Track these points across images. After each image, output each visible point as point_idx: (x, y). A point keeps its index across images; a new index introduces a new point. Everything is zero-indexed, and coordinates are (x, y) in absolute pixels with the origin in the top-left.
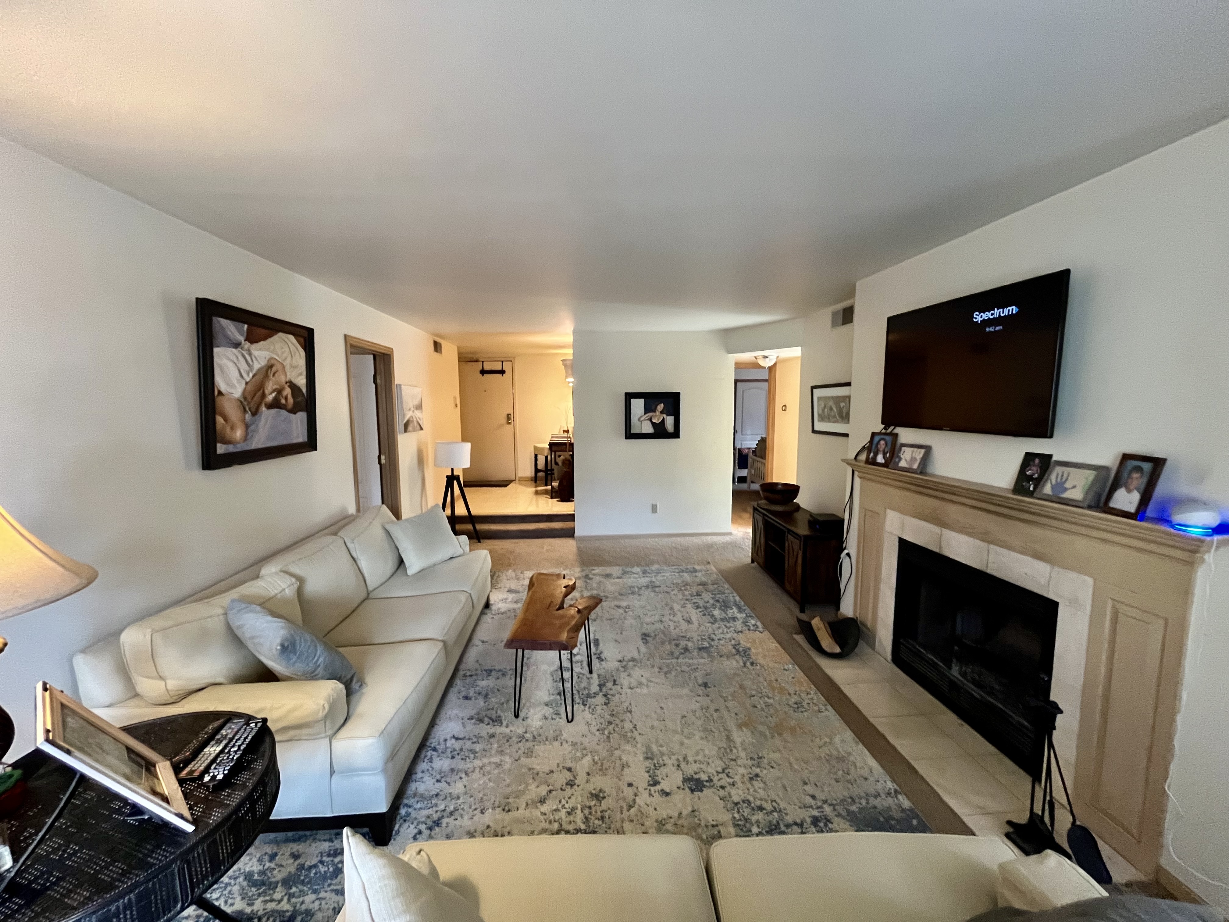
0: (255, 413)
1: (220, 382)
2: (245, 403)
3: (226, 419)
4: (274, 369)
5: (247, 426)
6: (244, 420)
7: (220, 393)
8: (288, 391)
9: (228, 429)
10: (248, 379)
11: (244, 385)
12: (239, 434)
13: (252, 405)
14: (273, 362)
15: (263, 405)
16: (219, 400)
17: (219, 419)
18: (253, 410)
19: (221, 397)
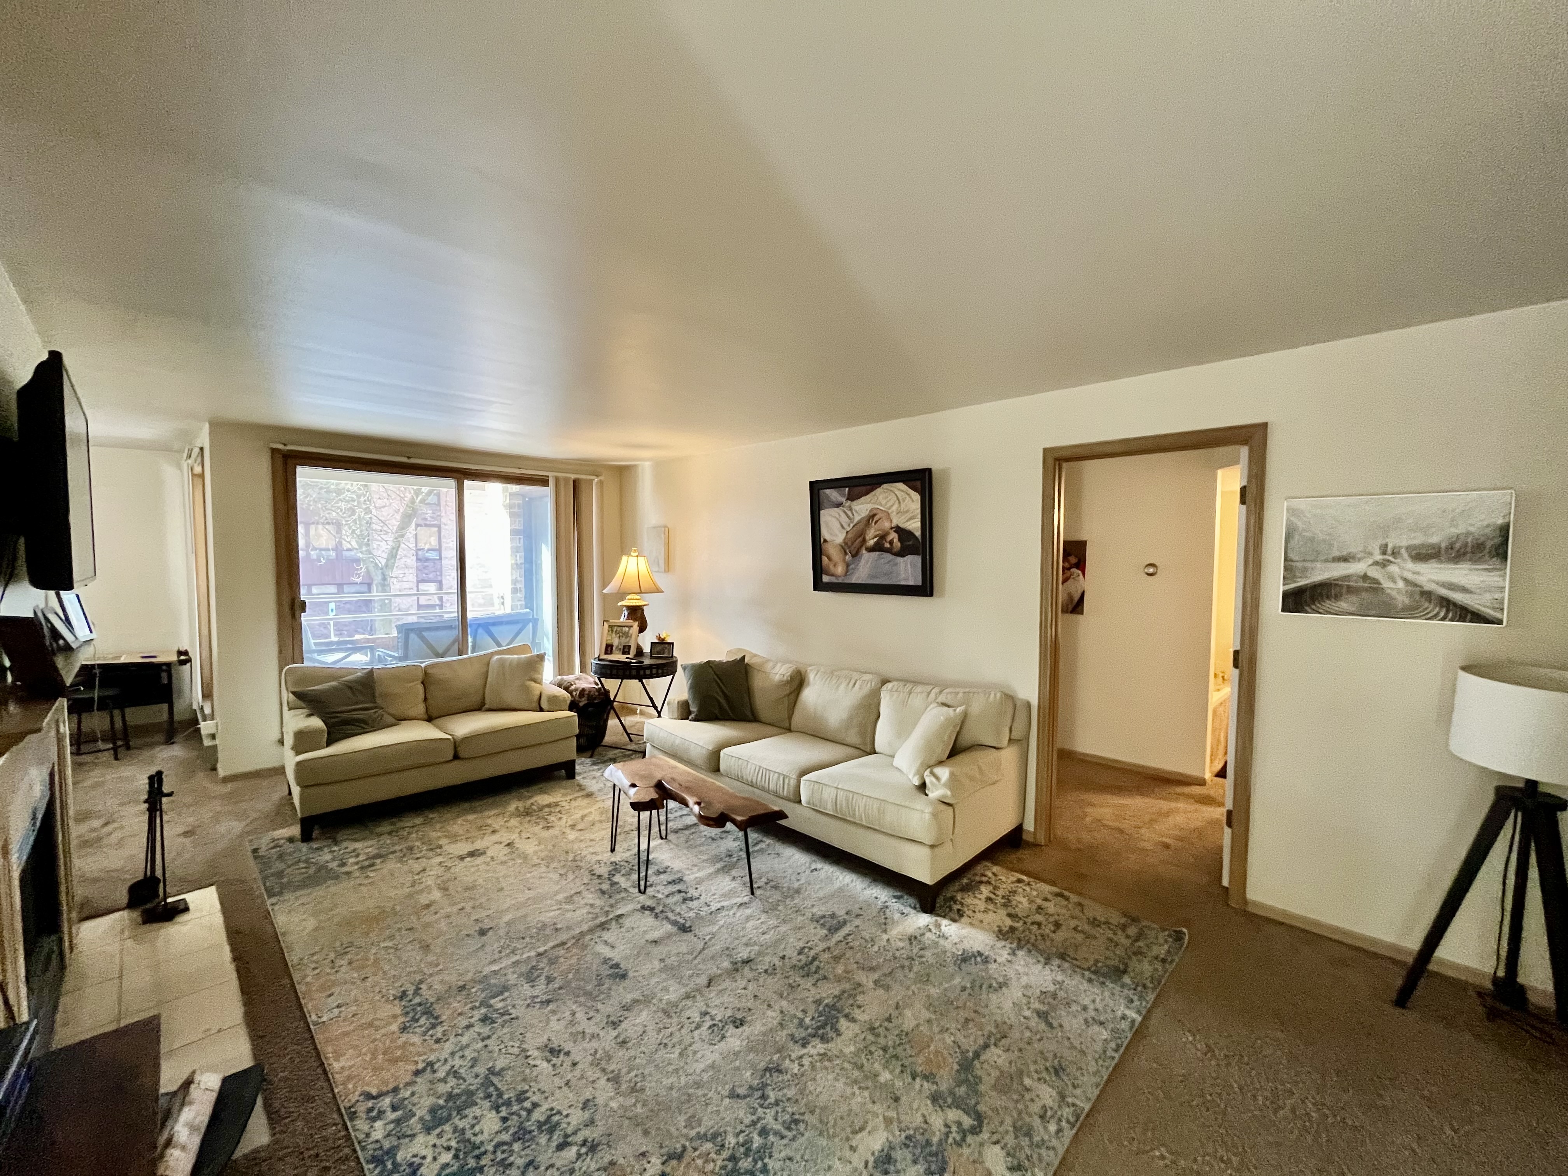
0: (856, 555)
1: (825, 533)
2: (846, 547)
3: (830, 559)
4: (876, 519)
5: (848, 565)
6: (844, 560)
7: (825, 541)
8: (893, 536)
9: (831, 567)
10: (848, 529)
11: (844, 534)
12: (840, 570)
13: (852, 548)
14: (875, 512)
15: (864, 548)
16: (825, 546)
17: (825, 559)
18: (854, 553)
19: (826, 544)
